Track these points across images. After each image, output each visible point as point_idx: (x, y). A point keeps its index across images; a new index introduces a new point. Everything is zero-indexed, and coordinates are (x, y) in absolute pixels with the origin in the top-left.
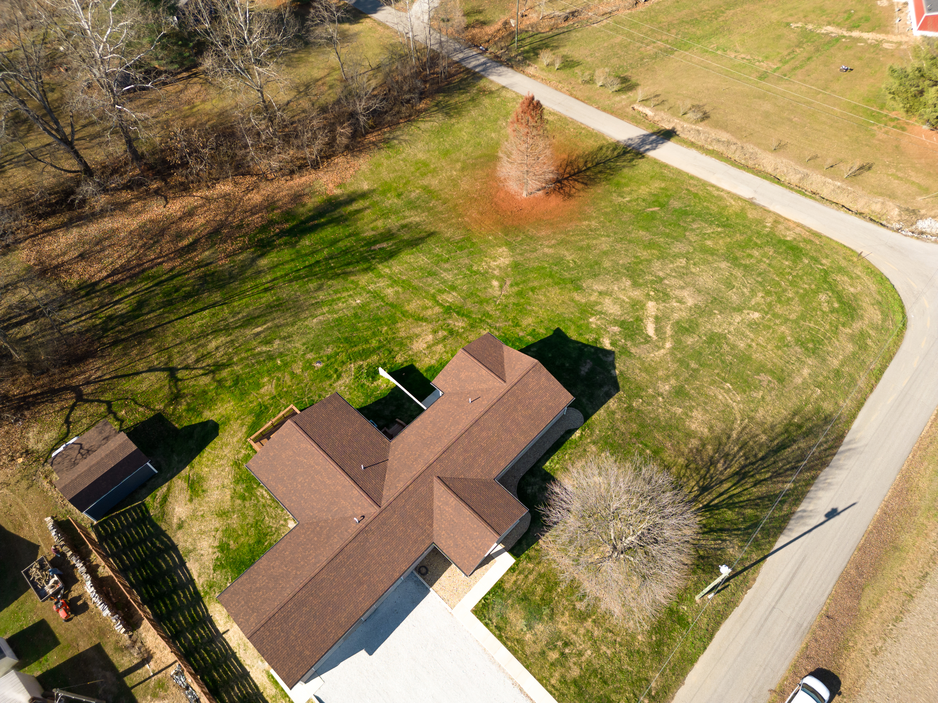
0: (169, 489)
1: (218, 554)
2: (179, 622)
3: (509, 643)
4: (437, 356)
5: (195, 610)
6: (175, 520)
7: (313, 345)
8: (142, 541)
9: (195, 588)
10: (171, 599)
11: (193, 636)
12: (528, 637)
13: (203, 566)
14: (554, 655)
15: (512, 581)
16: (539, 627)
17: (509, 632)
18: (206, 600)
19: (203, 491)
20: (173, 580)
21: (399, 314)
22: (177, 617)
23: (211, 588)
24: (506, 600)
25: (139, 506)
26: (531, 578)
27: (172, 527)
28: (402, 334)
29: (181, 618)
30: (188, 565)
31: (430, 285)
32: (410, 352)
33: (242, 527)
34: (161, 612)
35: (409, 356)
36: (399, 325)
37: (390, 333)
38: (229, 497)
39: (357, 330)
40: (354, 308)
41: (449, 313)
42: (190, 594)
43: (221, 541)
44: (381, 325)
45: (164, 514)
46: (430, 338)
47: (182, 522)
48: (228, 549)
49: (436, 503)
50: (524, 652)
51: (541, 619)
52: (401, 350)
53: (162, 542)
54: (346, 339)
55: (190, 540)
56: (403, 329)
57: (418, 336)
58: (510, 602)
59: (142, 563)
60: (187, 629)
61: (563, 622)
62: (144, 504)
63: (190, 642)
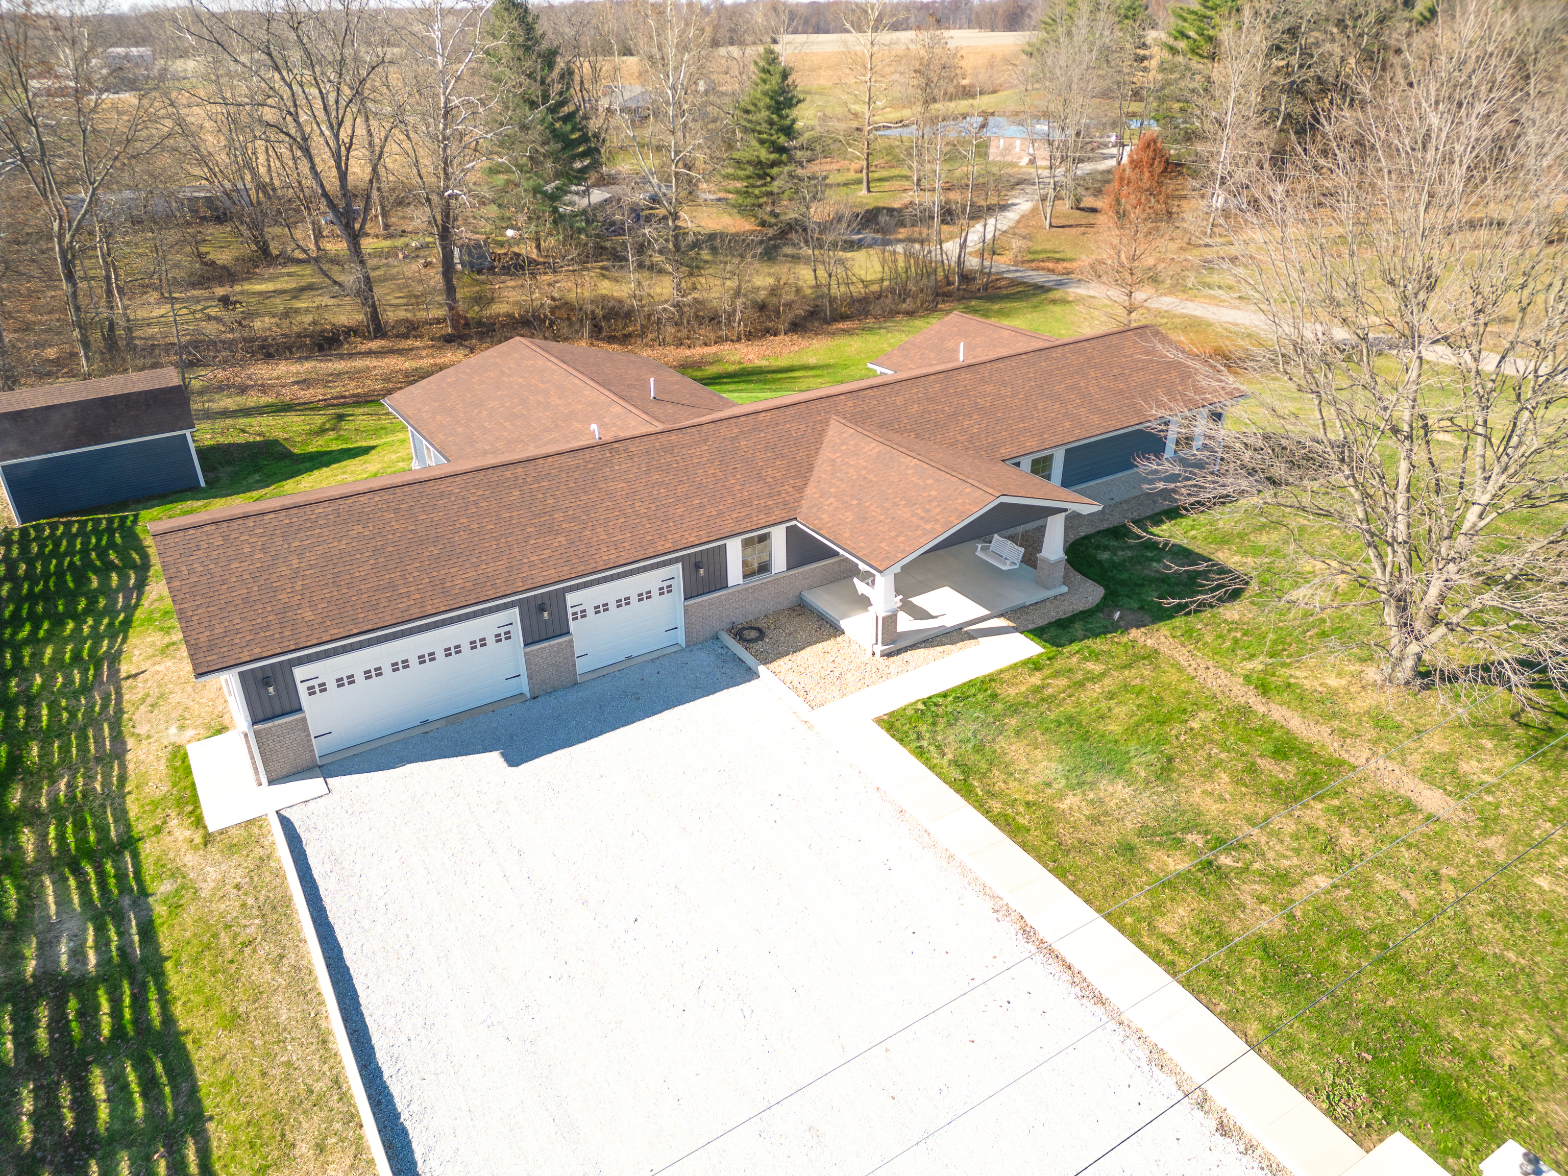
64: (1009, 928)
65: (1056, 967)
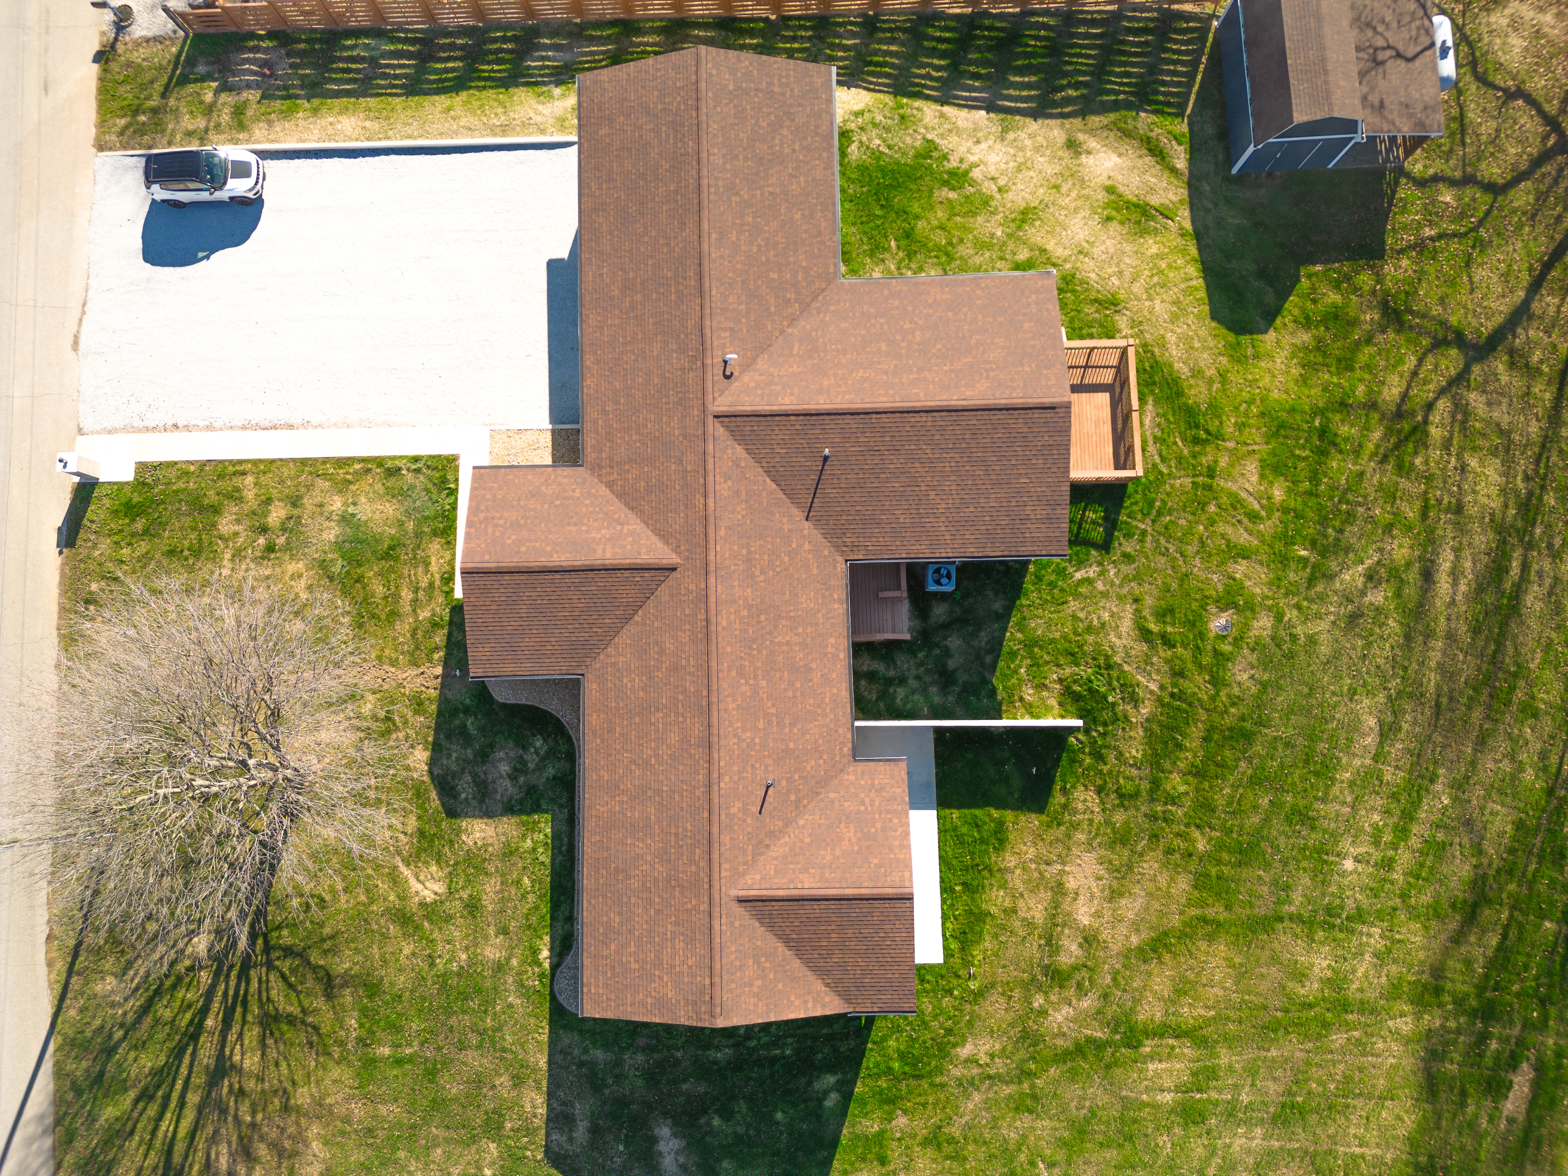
0: (1173, 171)
1: (953, 163)
2: (892, 41)
3: (357, 466)
4: (1017, 881)
5: (887, 75)
6: (1093, 144)
7: (1291, 656)
8: (1100, 72)
9: (928, 98)
10: (943, 55)
11: (846, 48)
12: (337, 504)
13: (955, 130)
14: (276, 515)
15: (433, 560)
16: (332, 533)
17: (373, 484)
18: (887, 99)
19: (1109, 219)
20: (976, 76)
21: (1216, 911)
22: (902, 44)
23: (903, 117)
24: (418, 525)
25: (1182, 106)
26: (406, 595)
27: (1085, 132)
28: (1150, 865)
29: (894, 48)
30: (983, 113)
31: (1252, 1071)
32: (1081, 837)
33: (964, 228)
34: (933, 26)
35: (1075, 826)
36: (1183, 883)
37: (1177, 842)
38: (1050, 246)
39: (1255, 781)
40: (1335, 837)
41: (1115, 1025)
42: (925, 86)
43: (973, 183)
44: (1221, 846)
45: (1127, 134)
46: (1084, 916)
47: (1078, 154)
48: (946, 183)
49: (635, 525)
50: (325, 476)
51: (338, 545)
52: (1107, 823)
53: (1068, 101)
54: (1248, 737)
55: (1028, 142)
56: (1163, 881)
57: (1114, 895)
58: (410, 526)
59: (1055, 49)
60: (867, 45)
61: (300, 576)
62: (1181, 115)
63: (840, 36)
64: (296, 421)
65: (267, 424)
